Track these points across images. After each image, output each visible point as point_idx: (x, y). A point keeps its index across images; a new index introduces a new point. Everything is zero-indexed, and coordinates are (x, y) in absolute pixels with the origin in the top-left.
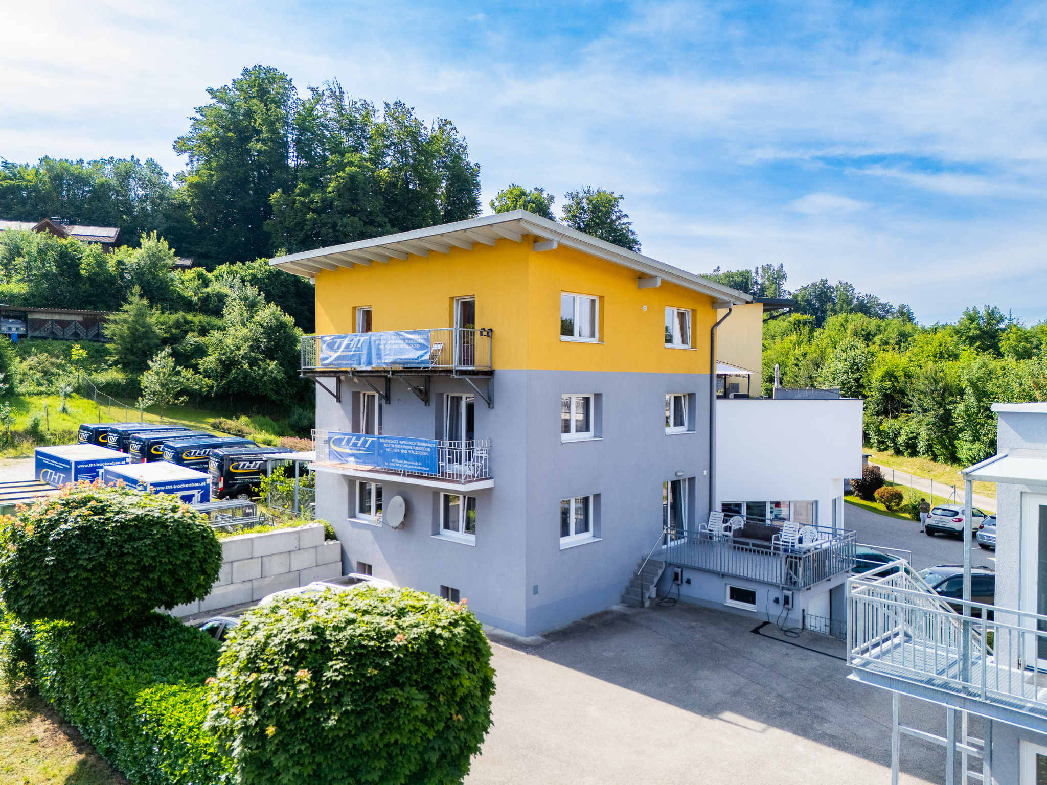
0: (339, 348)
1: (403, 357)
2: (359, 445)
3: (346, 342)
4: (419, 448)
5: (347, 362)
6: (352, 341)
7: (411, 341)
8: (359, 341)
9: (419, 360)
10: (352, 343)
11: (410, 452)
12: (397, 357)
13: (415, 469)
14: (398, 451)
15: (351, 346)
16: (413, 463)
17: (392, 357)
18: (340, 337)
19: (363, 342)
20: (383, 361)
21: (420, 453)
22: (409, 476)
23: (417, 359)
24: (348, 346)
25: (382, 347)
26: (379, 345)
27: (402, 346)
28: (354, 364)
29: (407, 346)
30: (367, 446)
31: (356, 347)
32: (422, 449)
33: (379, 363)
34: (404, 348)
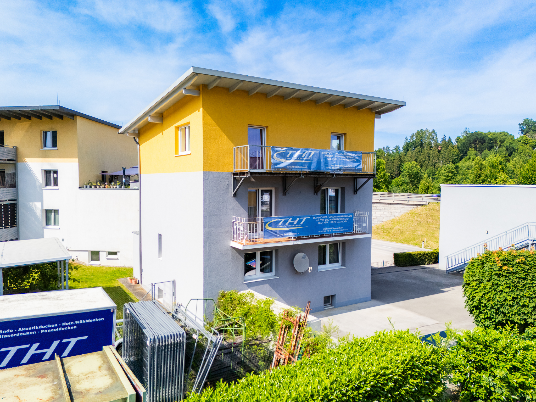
0: (291, 156)
1: (346, 166)
2: (295, 223)
3: (298, 153)
4: (342, 219)
5: (300, 167)
6: (304, 153)
7: (351, 157)
8: (310, 153)
9: (356, 169)
10: (304, 155)
11: (335, 222)
12: (342, 166)
13: (339, 231)
14: (328, 222)
15: (303, 156)
16: (338, 228)
17: (338, 166)
18: (292, 149)
19: (314, 155)
20: (330, 168)
21: (342, 222)
22: (336, 236)
23: (355, 168)
24: (300, 157)
25: (329, 159)
26: (326, 158)
27: (344, 159)
28: (305, 169)
29: (347, 160)
30: (302, 223)
31: (308, 157)
32: (344, 219)
33: (326, 169)
34: (346, 161)
